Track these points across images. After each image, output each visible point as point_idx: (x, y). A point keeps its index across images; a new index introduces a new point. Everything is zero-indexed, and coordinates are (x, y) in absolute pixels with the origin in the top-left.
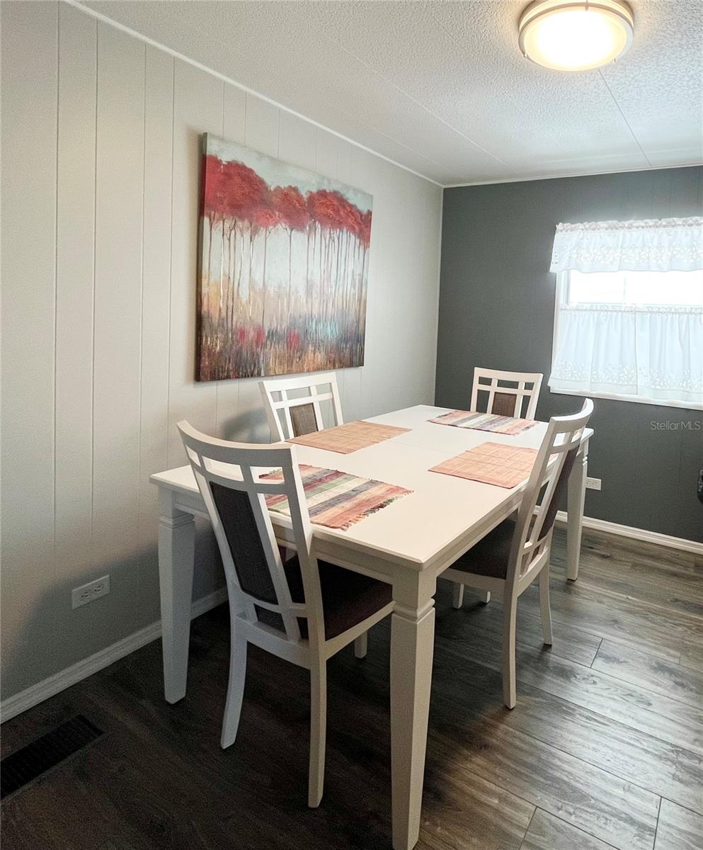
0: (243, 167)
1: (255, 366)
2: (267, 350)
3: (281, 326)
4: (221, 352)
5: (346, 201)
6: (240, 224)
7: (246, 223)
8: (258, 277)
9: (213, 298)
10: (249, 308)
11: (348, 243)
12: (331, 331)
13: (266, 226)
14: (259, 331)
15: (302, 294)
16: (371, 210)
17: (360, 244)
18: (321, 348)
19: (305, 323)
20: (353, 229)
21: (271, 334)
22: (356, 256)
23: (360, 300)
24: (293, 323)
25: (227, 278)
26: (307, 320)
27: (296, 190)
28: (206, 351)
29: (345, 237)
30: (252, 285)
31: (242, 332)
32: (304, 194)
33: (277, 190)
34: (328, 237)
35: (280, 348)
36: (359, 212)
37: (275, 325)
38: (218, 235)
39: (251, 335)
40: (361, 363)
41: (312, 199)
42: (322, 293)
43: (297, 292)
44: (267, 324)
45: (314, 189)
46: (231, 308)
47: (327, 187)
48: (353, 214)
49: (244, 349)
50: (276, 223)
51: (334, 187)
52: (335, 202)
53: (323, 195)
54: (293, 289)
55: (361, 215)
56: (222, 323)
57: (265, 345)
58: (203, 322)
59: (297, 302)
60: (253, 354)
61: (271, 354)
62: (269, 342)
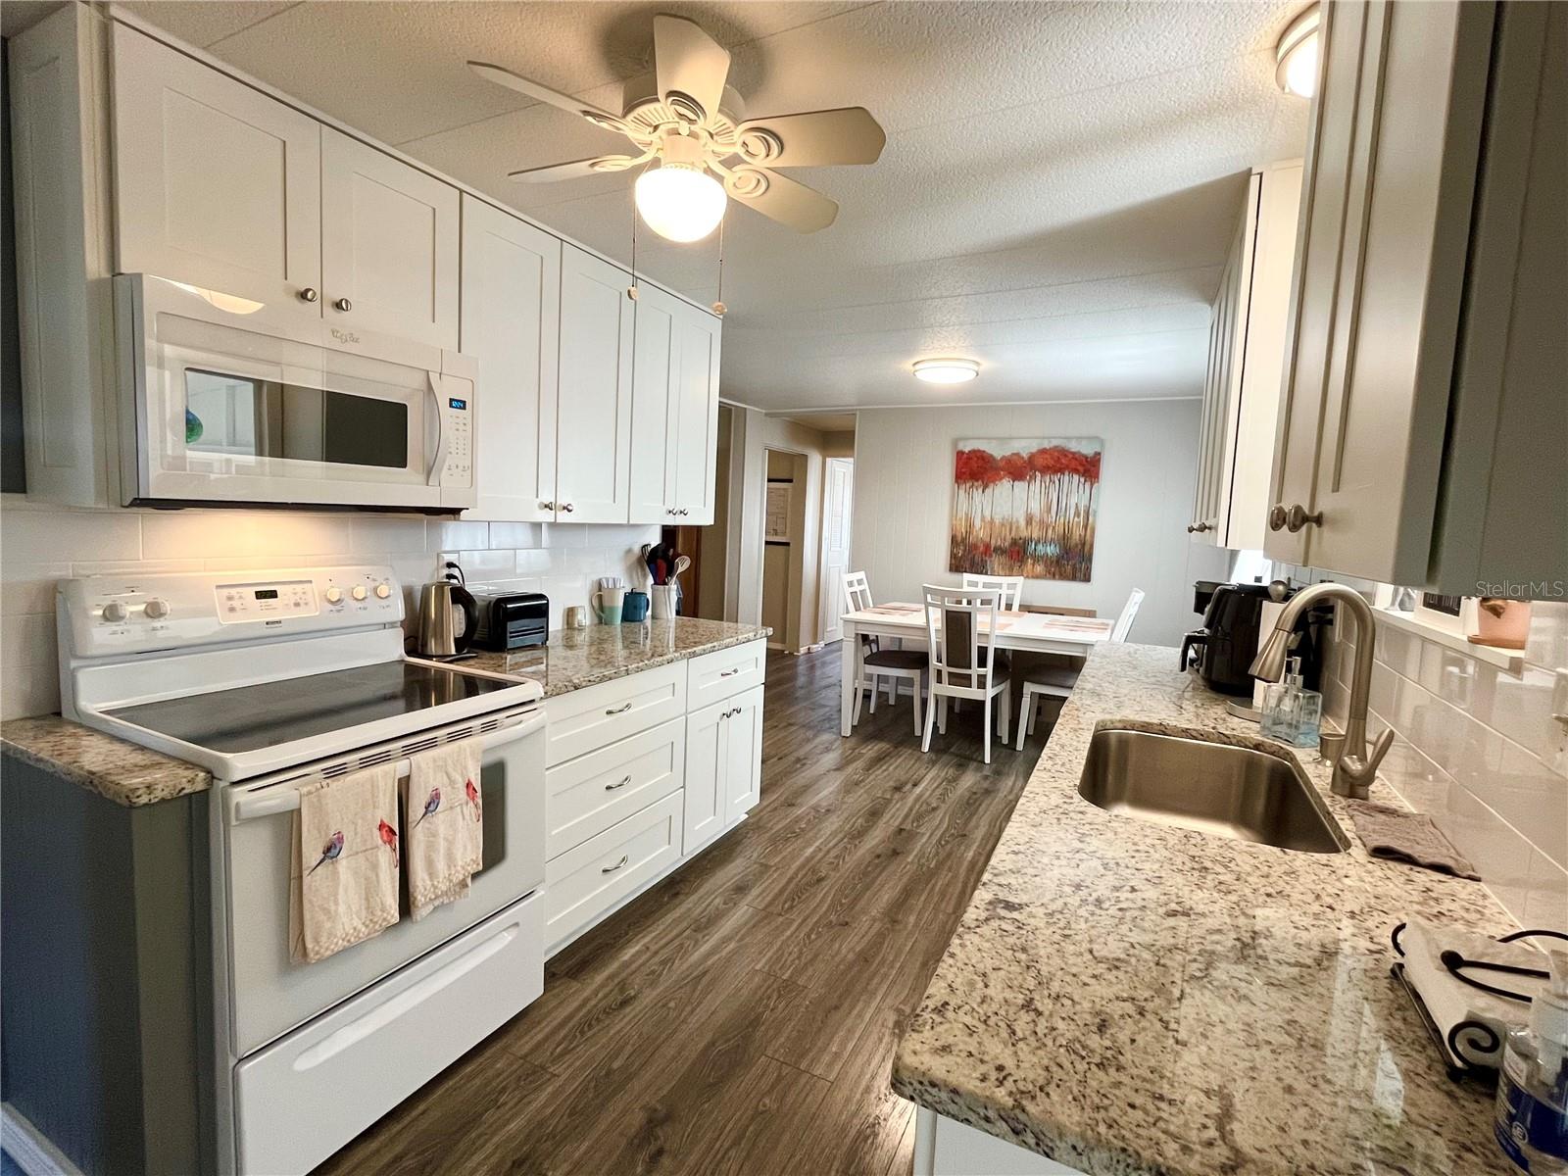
0: (979, 451)
1: (983, 567)
2: (993, 559)
3: (1004, 544)
4: (961, 557)
5: (1067, 451)
6: (976, 484)
7: (980, 482)
8: (987, 514)
9: (958, 528)
10: (980, 533)
11: (1072, 483)
12: (1051, 550)
13: (994, 482)
14: (987, 546)
15: (1022, 523)
16: (1098, 450)
17: (1085, 481)
18: (1041, 563)
19: (1024, 542)
20: (1076, 471)
21: (996, 549)
22: (1081, 491)
23: (1086, 527)
24: (1014, 542)
25: (967, 515)
26: (1026, 542)
27: (1018, 454)
28: (953, 556)
29: (1066, 478)
30: (983, 518)
31: (975, 546)
32: (1025, 455)
33: (1003, 458)
34: (1048, 480)
35: (1003, 559)
36: (1083, 455)
37: (999, 543)
38: (962, 492)
39: (981, 549)
40: (1087, 579)
41: (1032, 457)
42: (1042, 522)
43: (1018, 522)
44: (993, 542)
45: (1034, 450)
46: (969, 532)
47: (1046, 445)
48: (1076, 459)
49: (976, 557)
50: (1001, 479)
51: (1055, 443)
52: (1056, 454)
53: (1043, 451)
54: (1014, 520)
55: (1087, 458)
56: (963, 540)
57: (991, 556)
58: (954, 541)
59: (1017, 528)
60: (982, 560)
61: (995, 561)
62: (994, 555)
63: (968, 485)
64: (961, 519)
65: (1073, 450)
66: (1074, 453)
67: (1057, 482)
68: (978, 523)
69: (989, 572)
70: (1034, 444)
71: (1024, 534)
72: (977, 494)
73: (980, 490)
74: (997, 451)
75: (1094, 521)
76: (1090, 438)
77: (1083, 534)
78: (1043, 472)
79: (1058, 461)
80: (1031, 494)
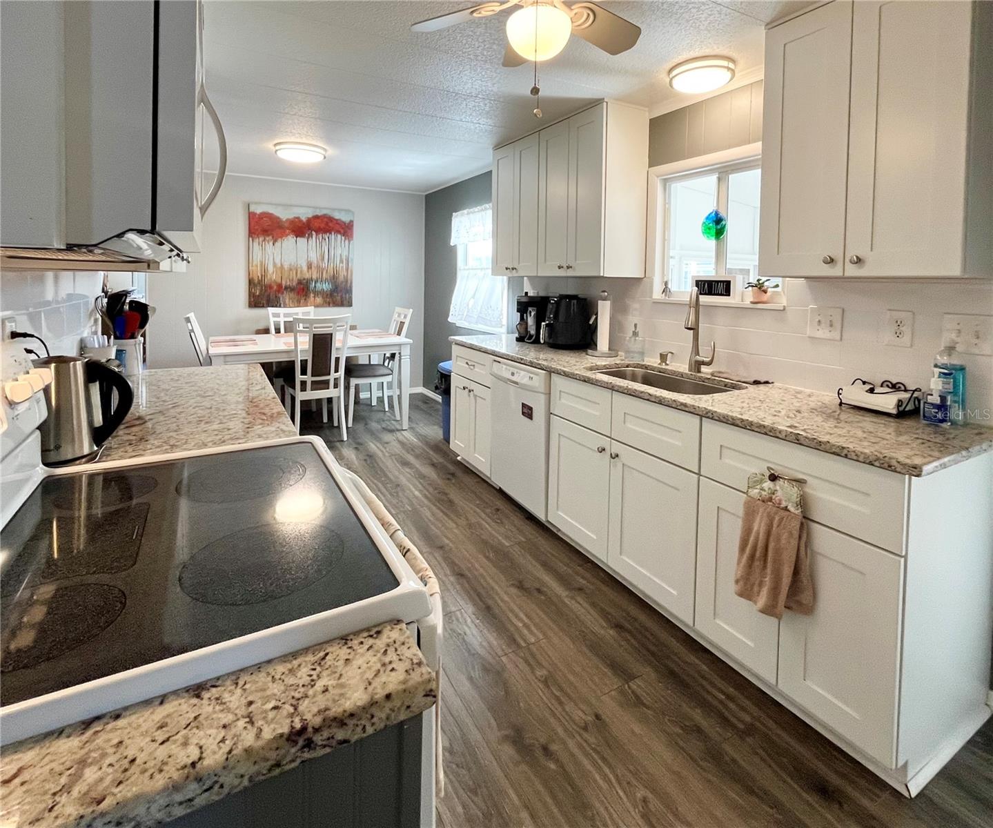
0: (268, 213)
1: (278, 302)
2: (284, 295)
3: (292, 284)
4: (258, 296)
5: (332, 218)
6: (267, 239)
7: (271, 237)
8: (278, 261)
9: (255, 272)
10: (273, 276)
11: (336, 240)
12: (326, 287)
13: (281, 237)
14: (280, 286)
15: (305, 268)
16: (352, 219)
17: (345, 239)
18: (319, 296)
19: (307, 282)
20: (339, 232)
21: (286, 288)
22: (343, 246)
23: (347, 270)
24: (300, 282)
25: (261, 263)
26: (308, 281)
27: (298, 218)
28: (251, 295)
29: (333, 236)
30: (275, 265)
31: (270, 287)
32: (304, 219)
33: (287, 220)
34: (321, 238)
35: (292, 295)
36: (343, 222)
37: (288, 283)
38: (256, 244)
39: (275, 287)
40: (350, 305)
41: (309, 220)
42: (318, 267)
43: (301, 267)
44: (284, 283)
45: (310, 216)
46: (264, 276)
47: (319, 213)
48: (338, 224)
49: (271, 294)
50: (287, 235)
51: (324, 212)
52: (325, 220)
53: (316, 217)
54: (299, 266)
55: (345, 224)
56: (259, 282)
57: (283, 293)
58: (251, 282)
59: (301, 272)
60: (276, 297)
61: (286, 297)
62: (285, 292)
63: (260, 240)
64: (257, 266)
65: (337, 218)
66: (337, 220)
67: (327, 239)
68: (271, 269)
69: (282, 305)
70: (310, 212)
71: (307, 276)
72: (269, 246)
73: (271, 243)
74: (282, 215)
75: (352, 266)
76: (348, 211)
77: (346, 274)
78: (317, 232)
79: (327, 224)
80: (310, 247)
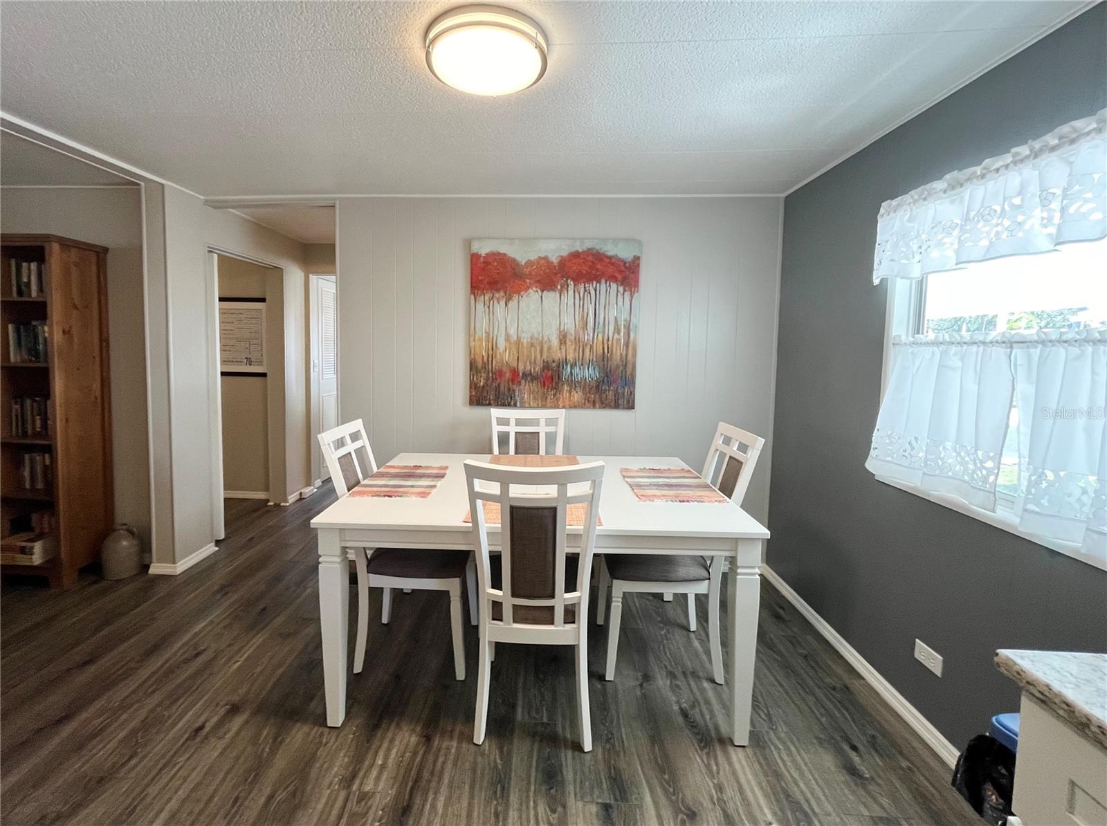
0: (499, 254)
1: (511, 399)
2: (522, 387)
3: (534, 369)
4: (483, 387)
5: (603, 254)
6: (497, 295)
7: (502, 293)
8: (512, 332)
9: (478, 351)
10: (505, 356)
11: (609, 292)
12: (590, 374)
13: (518, 292)
14: (515, 372)
15: (555, 342)
16: (638, 254)
17: (624, 291)
18: (578, 389)
19: (558, 366)
20: (613, 278)
21: (525, 375)
22: (620, 303)
23: (627, 344)
24: (546, 366)
25: (488, 334)
26: (561, 364)
27: (546, 258)
28: (473, 385)
29: (603, 286)
30: (508, 338)
31: (500, 373)
32: (554, 259)
33: (529, 263)
34: (582, 290)
35: (534, 386)
36: (620, 260)
37: (528, 368)
38: (480, 306)
39: (508, 375)
40: (631, 406)
41: (563, 262)
42: (577, 340)
43: (549, 341)
44: (521, 368)
45: (565, 253)
46: (491, 355)
47: (579, 248)
48: (613, 264)
49: (502, 385)
50: (527, 289)
51: (588, 245)
52: (590, 258)
53: (575, 255)
54: (545, 339)
55: (625, 263)
56: (485, 366)
57: (519, 384)
58: (473, 366)
59: (549, 349)
60: (509, 389)
61: (525, 390)
62: (523, 381)
63: (487, 298)
64: (481, 340)
65: (609, 254)
66: (610, 258)
67: (593, 292)
68: (502, 344)
69: (518, 404)
70: (564, 247)
71: (558, 355)
72: (499, 308)
73: (503, 303)
74: (521, 254)
75: (635, 339)
76: (629, 240)
77: (624, 354)
78: (577, 280)
79: (593, 266)
80: (563, 307)
